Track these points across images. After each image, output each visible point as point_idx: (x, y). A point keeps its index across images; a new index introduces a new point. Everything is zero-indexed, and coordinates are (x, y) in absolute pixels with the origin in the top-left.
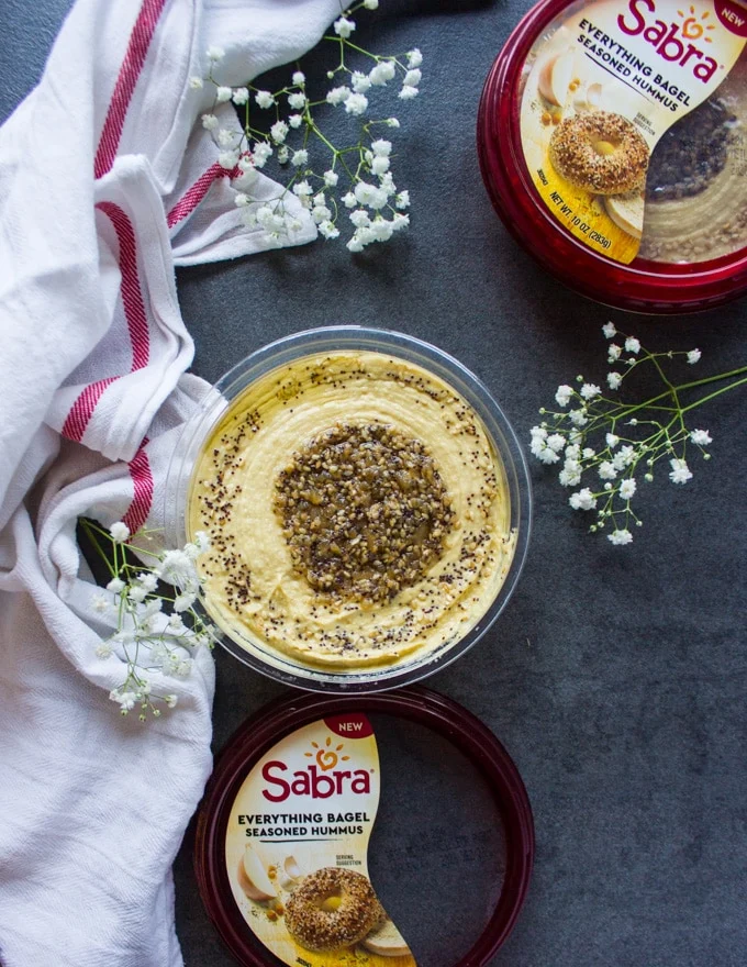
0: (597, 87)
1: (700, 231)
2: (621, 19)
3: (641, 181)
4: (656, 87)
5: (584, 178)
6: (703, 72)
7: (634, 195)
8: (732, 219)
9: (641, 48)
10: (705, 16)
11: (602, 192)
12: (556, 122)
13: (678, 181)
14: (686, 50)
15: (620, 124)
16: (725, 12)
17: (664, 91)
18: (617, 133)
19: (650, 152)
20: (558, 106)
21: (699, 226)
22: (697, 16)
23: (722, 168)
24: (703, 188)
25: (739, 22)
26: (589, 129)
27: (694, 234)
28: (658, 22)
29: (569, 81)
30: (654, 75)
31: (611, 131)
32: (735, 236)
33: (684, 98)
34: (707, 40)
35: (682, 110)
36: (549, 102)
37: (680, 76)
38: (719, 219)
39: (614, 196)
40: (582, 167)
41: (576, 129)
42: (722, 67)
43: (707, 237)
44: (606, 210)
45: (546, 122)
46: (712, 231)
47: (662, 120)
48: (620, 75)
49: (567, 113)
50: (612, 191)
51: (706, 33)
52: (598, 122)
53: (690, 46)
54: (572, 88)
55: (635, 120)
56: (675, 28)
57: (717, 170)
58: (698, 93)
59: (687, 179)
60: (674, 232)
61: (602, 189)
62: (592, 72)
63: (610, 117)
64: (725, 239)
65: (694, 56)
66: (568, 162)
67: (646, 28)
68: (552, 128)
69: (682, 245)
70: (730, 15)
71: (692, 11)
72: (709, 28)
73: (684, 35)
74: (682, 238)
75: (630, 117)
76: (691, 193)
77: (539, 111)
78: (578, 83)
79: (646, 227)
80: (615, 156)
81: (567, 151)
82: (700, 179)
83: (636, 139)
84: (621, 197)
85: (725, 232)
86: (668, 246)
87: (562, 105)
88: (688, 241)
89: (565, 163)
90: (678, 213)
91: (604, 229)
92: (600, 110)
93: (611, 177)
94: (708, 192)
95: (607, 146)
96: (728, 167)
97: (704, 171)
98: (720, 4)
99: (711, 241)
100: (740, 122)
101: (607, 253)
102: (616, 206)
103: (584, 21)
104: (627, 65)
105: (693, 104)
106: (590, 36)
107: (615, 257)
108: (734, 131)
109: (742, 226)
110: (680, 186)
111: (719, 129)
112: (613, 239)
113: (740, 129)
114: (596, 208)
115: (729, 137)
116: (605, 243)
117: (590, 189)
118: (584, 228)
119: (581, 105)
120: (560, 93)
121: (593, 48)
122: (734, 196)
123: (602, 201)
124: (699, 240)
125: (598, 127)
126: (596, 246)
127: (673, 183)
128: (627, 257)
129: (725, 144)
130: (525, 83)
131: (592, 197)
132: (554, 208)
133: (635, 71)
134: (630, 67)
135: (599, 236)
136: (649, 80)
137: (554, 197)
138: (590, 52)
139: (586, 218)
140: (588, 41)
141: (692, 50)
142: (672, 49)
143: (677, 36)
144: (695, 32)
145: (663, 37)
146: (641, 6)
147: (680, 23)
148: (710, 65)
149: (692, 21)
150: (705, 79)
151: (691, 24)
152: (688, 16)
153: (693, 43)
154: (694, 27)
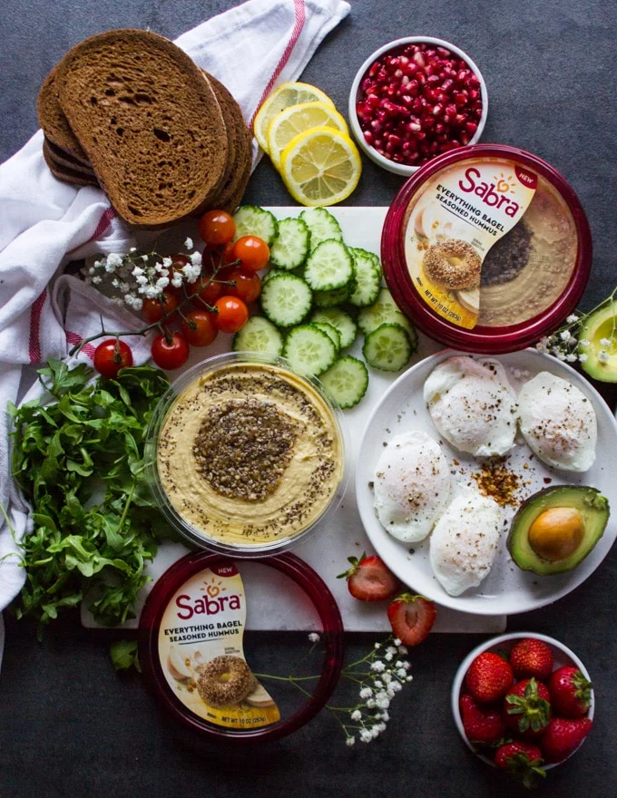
0: (449, 225)
1: (515, 302)
2: (461, 183)
3: (477, 279)
4: (483, 222)
5: (444, 280)
6: (510, 211)
7: (473, 288)
8: (534, 294)
9: (474, 199)
10: (510, 178)
11: (454, 288)
12: (426, 248)
13: (501, 273)
14: (500, 199)
15: (463, 246)
16: (522, 175)
17: (488, 224)
18: (462, 251)
19: (482, 262)
20: (426, 238)
21: (515, 299)
22: (506, 178)
23: (526, 264)
24: (515, 277)
25: (530, 181)
26: (445, 250)
27: (512, 304)
28: (483, 184)
29: (432, 222)
30: (482, 215)
31: (456, 251)
32: (537, 304)
33: (500, 227)
34: (512, 192)
35: (500, 235)
36: (421, 236)
37: (498, 214)
38: (526, 294)
39: (462, 290)
40: (442, 274)
41: (437, 251)
42: (522, 207)
43: (520, 305)
44: (457, 298)
45: (420, 248)
46: (523, 302)
47: (488, 241)
48: (462, 216)
49: (432, 242)
50: (461, 287)
51: (511, 188)
52: (451, 246)
53: (502, 196)
54: (434, 227)
55: (472, 243)
56: (493, 186)
57: (523, 265)
58: (509, 223)
59: (506, 272)
60: (500, 304)
61: (454, 286)
62: (446, 216)
63: (457, 242)
64: (531, 306)
65: (505, 202)
66: (434, 271)
67: (476, 186)
68: (424, 252)
69: (506, 311)
70: (524, 177)
71: (502, 176)
72: (513, 185)
73: (499, 190)
74: (505, 307)
75: (469, 241)
76: (508, 280)
77: (416, 243)
78: (437, 223)
79: (481, 303)
80: (461, 265)
81: (433, 265)
82: (514, 271)
83: (473, 254)
84: (466, 290)
85: (531, 302)
86: (497, 313)
87: (428, 236)
88: (508, 309)
89: (432, 272)
90: (501, 293)
91: (457, 310)
92: (451, 238)
93: (460, 278)
94: (518, 279)
95: (456, 260)
96: (530, 263)
97: (515, 266)
98: (518, 171)
99: (523, 308)
100: (536, 235)
101: (459, 323)
102: (463, 295)
103: (439, 186)
104: (466, 210)
105: (506, 230)
106: (443, 194)
107: (464, 326)
108: (533, 241)
109: (541, 297)
110: (502, 276)
111: (523, 240)
112: (462, 315)
113: (536, 239)
114: (451, 298)
115: (530, 245)
116: (457, 318)
117: (448, 286)
118: (445, 311)
119: (440, 236)
120: (427, 230)
121: (445, 202)
122: (535, 280)
123: (455, 294)
124: (516, 307)
125: (451, 249)
126: (453, 320)
127: (497, 275)
128: (471, 326)
129: (527, 249)
130: (406, 226)
131: (449, 291)
132: (427, 299)
133: (471, 214)
134: (468, 211)
135: (454, 315)
136: (479, 218)
137: (427, 293)
138: (444, 204)
139: (446, 304)
140: (442, 197)
141: (504, 199)
142: (492, 199)
143: (495, 191)
144: (505, 188)
145: (486, 192)
146: (472, 175)
147: (495, 183)
148: (514, 207)
149: (503, 181)
150: (512, 215)
151: (502, 183)
152: (500, 178)
153: (505, 194)
154: (504, 185)
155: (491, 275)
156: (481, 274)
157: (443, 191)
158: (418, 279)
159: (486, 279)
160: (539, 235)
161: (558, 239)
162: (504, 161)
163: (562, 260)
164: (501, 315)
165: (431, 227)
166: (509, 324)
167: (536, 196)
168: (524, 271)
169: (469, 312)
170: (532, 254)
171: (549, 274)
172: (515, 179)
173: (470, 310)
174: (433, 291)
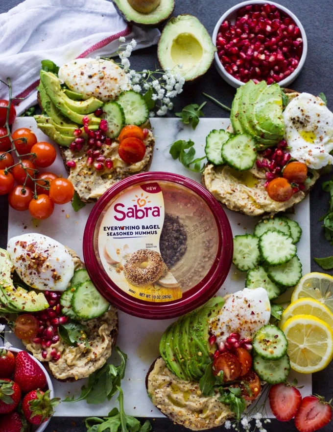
1: (196, 264)
2: (115, 217)
3: (164, 266)
4: (144, 231)
5: (145, 280)
6: (156, 213)
7: (166, 273)
8: (204, 251)
9: (129, 222)
10: (142, 195)
11: (155, 280)
12: (122, 269)
13: (176, 253)
14: (145, 211)
15: (143, 252)
16: (147, 189)
17: (149, 230)
18: (144, 256)
19: (160, 254)
20: (118, 263)
21: (194, 262)
22: (140, 196)
23: (186, 237)
24: (186, 249)
25: (155, 188)
26: (134, 263)
27: (195, 266)
28: (128, 209)
29: (115, 251)
30: (141, 227)
31: (141, 258)
32: (209, 256)
33: (157, 227)
34: (149, 202)
35: (159, 231)
36: (114, 264)
37: (150, 220)
38: (200, 254)
39: (160, 279)
40: (142, 277)
41: (130, 266)
42: (161, 207)
43: (200, 264)
44: (161, 285)
45: (118, 272)
46: (200, 260)
47: (155, 240)
48: (130, 236)
49: (123, 263)
50: (158, 277)
51: (147, 200)
52: (135, 258)
53: (145, 208)
54: (118, 253)
55: (147, 247)
56: (135, 206)
57: (185, 239)
58: (160, 221)
59: (179, 249)
60: (188, 271)
61: (154, 279)
62: (121, 242)
63: (138, 253)
64: (207, 259)
65: (149, 211)
66: (136, 279)
67: (126, 214)
68: (122, 272)
69: (195, 273)
70: (150, 188)
71: (137, 197)
72: (146, 198)
73: (140, 206)
74: (192, 271)
75: (144, 247)
76: (183, 254)
77: (114, 270)
78: (118, 250)
79: (177, 278)
80: (150, 265)
81: (133, 276)
82: (183, 246)
83: (152, 253)
84: (162, 277)
85: (204, 257)
86: (190, 277)
87: (119, 261)
88: (195, 270)
89: (136, 280)
90: (184, 264)
91: (165, 292)
92: (133, 253)
93: (154, 273)
94: (188, 249)
95: (144, 263)
96: (188, 235)
97: (181, 243)
98: (144, 187)
99: (202, 264)
100: (180, 216)
101: (172, 299)
102: (163, 281)
103: (105, 228)
104: (130, 231)
105: (161, 226)
106: (110, 231)
107: (176, 299)
108: (181, 221)
109: (208, 251)
110: (177, 254)
111: (175, 225)
112: (171, 293)
113: (182, 219)
114: (157, 287)
115: (181, 225)
116: (169, 297)
117: (150, 282)
118: (159, 297)
119: (125, 257)
120: (115, 258)
121: (114, 234)
122: (198, 243)
123: (157, 283)
124: (198, 267)
125: (136, 259)
126: (167, 300)
127: (175, 255)
128: (180, 296)
129: (182, 229)
130: (101, 264)
131: (153, 285)
132: (144, 298)
133: (134, 231)
134: (131, 231)
135: (165, 296)
136: (141, 230)
137: (141, 294)
138: (115, 236)
139: (156, 294)
140: (111, 233)
141: (147, 209)
142: (140, 214)
143: (138, 208)
144: (143, 202)
145: (134, 212)
146: (119, 208)
147: (136, 203)
148: (156, 209)
149: (140, 199)
150: (158, 215)
151: (140, 201)
152: (136, 199)
153: (145, 206)
154: (142, 201)
155: (171, 258)
156: (165, 261)
157: (109, 229)
158: (130, 290)
159: (170, 262)
160: (182, 216)
161: (195, 210)
162: (131, 187)
163: (206, 220)
164: (193, 277)
165: (117, 255)
166: (202, 279)
167: (164, 194)
168: (189, 242)
169: (173, 289)
170: (186, 229)
171: (203, 234)
172: (146, 194)
173: (173, 287)
174: (143, 291)
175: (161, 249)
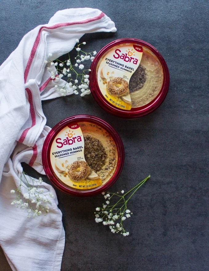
0: (113, 72)
1: (145, 96)
2: (114, 56)
3: (128, 90)
4: (126, 68)
5: (115, 94)
6: (135, 62)
7: (127, 94)
8: (151, 91)
9: (120, 61)
10: (132, 50)
11: (120, 96)
12: (106, 83)
13: (137, 86)
14: (130, 59)
15: (120, 79)
16: (136, 48)
17: (128, 69)
18: (120, 81)
19: (128, 83)
21: (144, 95)
22: (130, 50)
25: (140, 49)
26: (114, 82)
27: (144, 97)
28: (122, 54)
29: (107, 73)
30: (125, 66)
31: (118, 81)
32: (153, 95)
33: (133, 69)
34: (134, 55)
35: (133, 72)
36: (104, 79)
37: (130, 64)
38: (148, 92)
39: (123, 96)
40: (115, 91)
41: (111, 83)
42: (139, 60)
43: (147, 97)
45: (104, 83)
46: (147, 95)
47: (129, 75)
48: (117, 68)
49: (108, 80)
50: (123, 95)
52: (115, 80)
54: (108, 74)
55: (123, 77)
56: (126, 54)
57: (145, 81)
58: (135, 67)
60: (139, 98)
61: (120, 95)
62: (111, 69)
63: (118, 78)
64: (151, 96)
65: (132, 59)
67: (120, 56)
69: (142, 100)
70: (137, 48)
71: (129, 50)
72: (134, 52)
73: (129, 55)
74: (141, 98)
75: (122, 77)
76: (140, 88)
77: (102, 82)
79: (132, 99)
80: (121, 87)
81: (110, 89)
82: (141, 84)
83: (125, 81)
84: (125, 96)
85: (150, 94)
86: (139, 101)
87: (106, 78)
88: (143, 99)
89: (111, 92)
90: (138, 94)
91: (123, 104)
92: (115, 77)
93: (121, 92)
94: (144, 87)
95: (119, 85)
96: (147, 80)
97: (142, 83)
98: (135, 47)
99: (148, 97)
100: (147, 69)
101: (125, 109)
102: (124, 98)
103: (106, 59)
105: (135, 70)
106: (108, 61)
107: (127, 109)
108: (146, 72)
109: (153, 92)
110: (138, 87)
111: (143, 72)
112: (125, 105)
113: (147, 71)
114: (120, 99)
115: (145, 73)
116: (124, 107)
117: (118, 96)
118: (119, 105)
119: (111, 77)
120: (105, 76)
121: (110, 64)
122: (150, 86)
123: (121, 98)
124: (145, 98)
125: (116, 81)
126: (122, 108)
127: (136, 87)
128: (130, 109)
129: (145, 75)
130: (97, 76)
131: (119, 97)
132: (111, 102)
133: (120, 66)
134: (119, 66)
135: (122, 106)
136: (124, 67)
137: (110, 100)
138: (109, 65)
139: (118, 103)
140: (108, 63)
141: (131, 58)
142: (127, 59)
143: (127, 56)
144: (131, 54)
145: (124, 57)
146: (118, 52)
147: (127, 53)
148: (136, 60)
150: (136, 64)
151: (130, 53)
152: (128, 51)
153: (131, 56)
154: (131, 53)
155: (133, 88)
156: (130, 88)
158: (106, 95)
159: (132, 90)
160: (148, 69)
161: (155, 69)
162: (129, 44)
163: (158, 77)
164: (140, 102)
166: (144, 105)
167: (143, 55)
168: (145, 83)
169: (128, 104)
170: (147, 77)
171: (155, 83)
172: (134, 50)
174: (112, 98)
175: (130, 81)
